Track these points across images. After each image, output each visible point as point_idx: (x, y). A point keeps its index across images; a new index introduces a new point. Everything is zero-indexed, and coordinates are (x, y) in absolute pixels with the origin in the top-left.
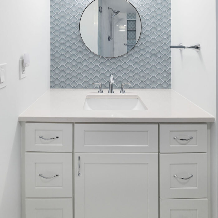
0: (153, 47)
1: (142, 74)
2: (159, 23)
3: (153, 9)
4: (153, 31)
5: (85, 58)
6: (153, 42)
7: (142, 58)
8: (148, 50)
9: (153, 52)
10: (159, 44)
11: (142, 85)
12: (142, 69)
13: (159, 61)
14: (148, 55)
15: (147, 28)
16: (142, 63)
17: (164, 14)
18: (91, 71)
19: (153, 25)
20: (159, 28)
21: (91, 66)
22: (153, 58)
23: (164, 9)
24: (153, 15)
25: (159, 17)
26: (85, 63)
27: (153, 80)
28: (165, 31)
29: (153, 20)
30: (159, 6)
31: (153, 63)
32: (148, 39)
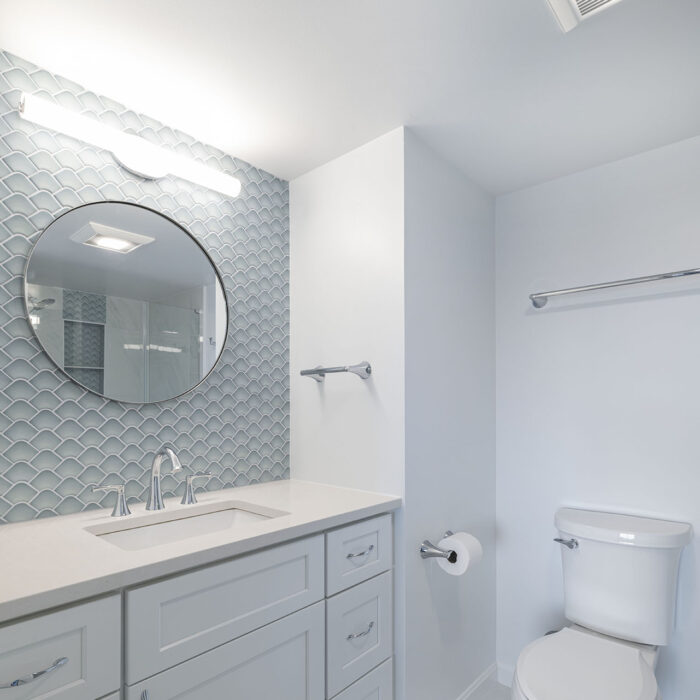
0: (253, 376)
1: (228, 449)
2: (265, 315)
3: (253, 276)
4: (253, 333)
5: (44, 405)
6: (253, 362)
7: (228, 404)
8: (241, 383)
9: (253, 390)
10: (266, 370)
11: (228, 479)
12: (228, 434)
13: (266, 412)
14: (241, 397)
15: (241, 325)
16: (228, 419)
17: (276, 296)
18: (69, 453)
19: (253, 319)
20: (265, 328)
21: (69, 434)
22: (254, 404)
23: (276, 282)
24: (253, 291)
25: (265, 301)
26: (45, 425)
27: (254, 461)
28: (277, 337)
29: (253, 305)
30: (265, 273)
31: (253, 418)
32: (241, 353)
